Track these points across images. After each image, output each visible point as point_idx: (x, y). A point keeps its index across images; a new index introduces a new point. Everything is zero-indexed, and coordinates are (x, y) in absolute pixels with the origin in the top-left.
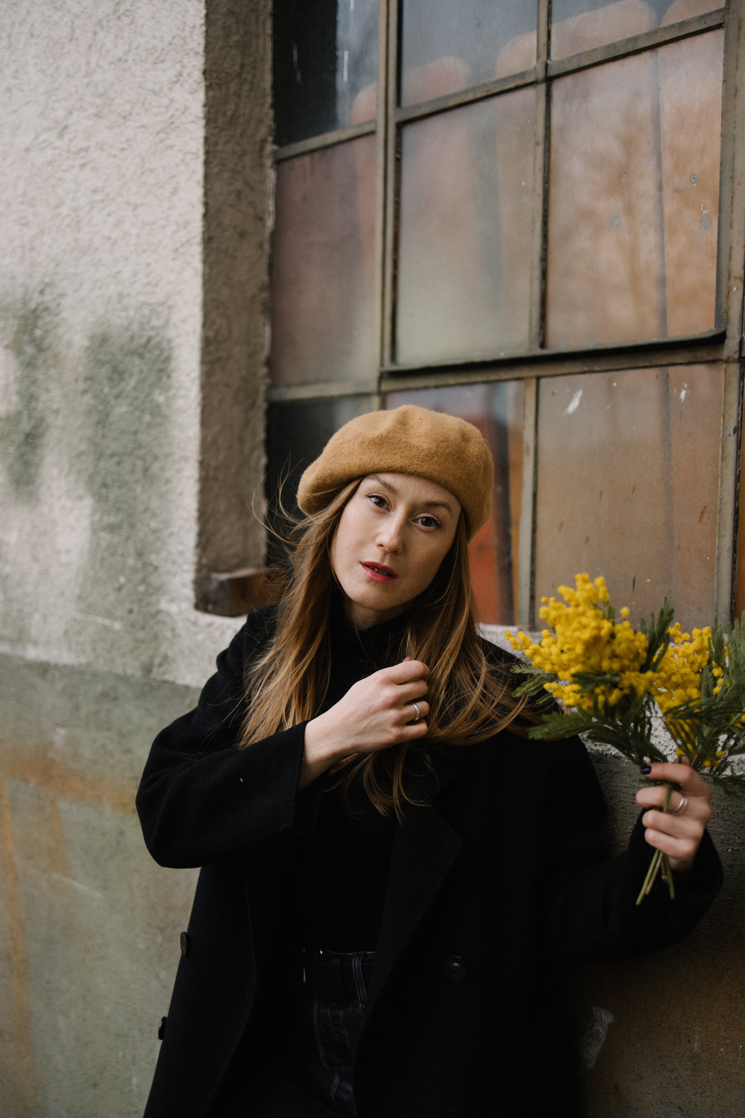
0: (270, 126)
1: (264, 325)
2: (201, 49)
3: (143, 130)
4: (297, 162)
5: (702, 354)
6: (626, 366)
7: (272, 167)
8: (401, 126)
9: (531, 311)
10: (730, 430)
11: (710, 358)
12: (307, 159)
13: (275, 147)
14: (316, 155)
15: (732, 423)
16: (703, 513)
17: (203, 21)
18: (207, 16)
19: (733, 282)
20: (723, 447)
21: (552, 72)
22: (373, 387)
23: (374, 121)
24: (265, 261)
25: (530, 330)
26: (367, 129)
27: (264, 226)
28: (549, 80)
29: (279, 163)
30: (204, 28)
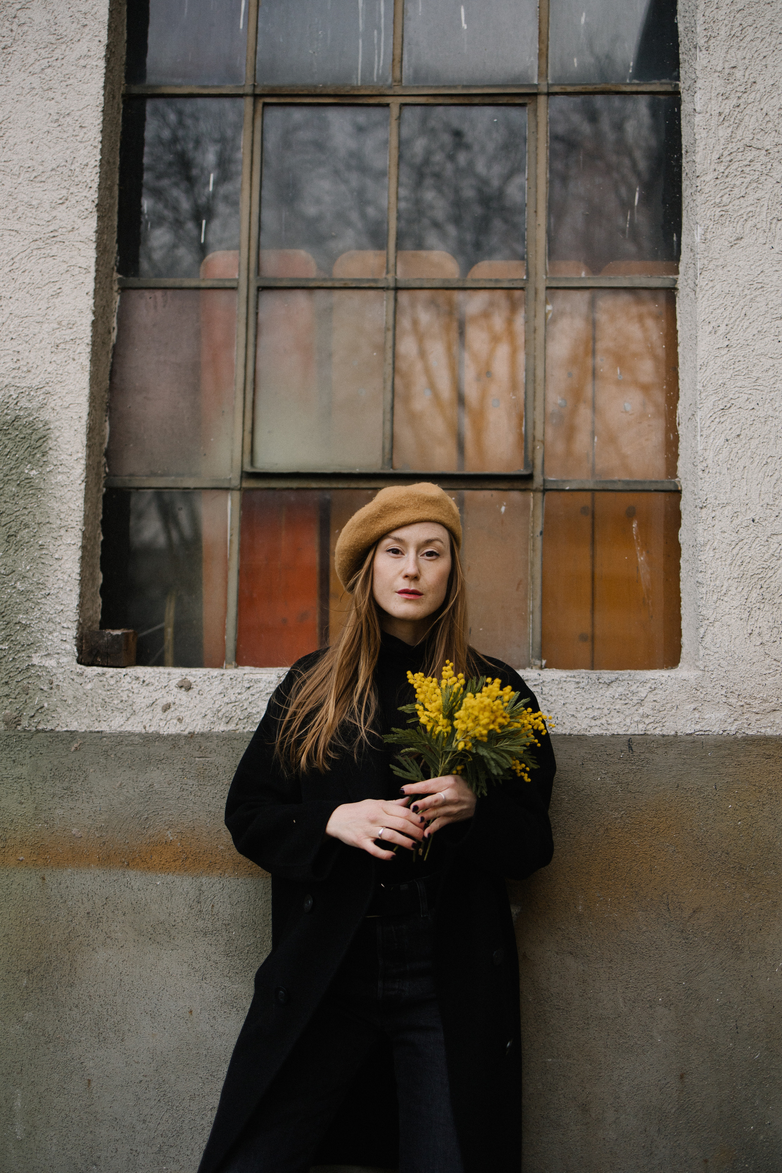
0: (116, 258)
1: (106, 421)
2: (95, 186)
3: (14, 233)
4: (147, 294)
5: (517, 485)
6: (463, 487)
7: (117, 291)
8: (261, 289)
9: (384, 443)
10: (538, 533)
11: (523, 488)
12: (159, 294)
13: (120, 276)
14: (169, 293)
15: (539, 529)
16: (519, 584)
17: (98, 163)
18: (101, 160)
19: (537, 443)
20: (533, 543)
21: (400, 285)
22: (236, 482)
23: (237, 280)
24: (109, 368)
25: (384, 456)
26: (228, 284)
27: (110, 339)
28: (397, 289)
29: (124, 289)
30: (98, 169)
